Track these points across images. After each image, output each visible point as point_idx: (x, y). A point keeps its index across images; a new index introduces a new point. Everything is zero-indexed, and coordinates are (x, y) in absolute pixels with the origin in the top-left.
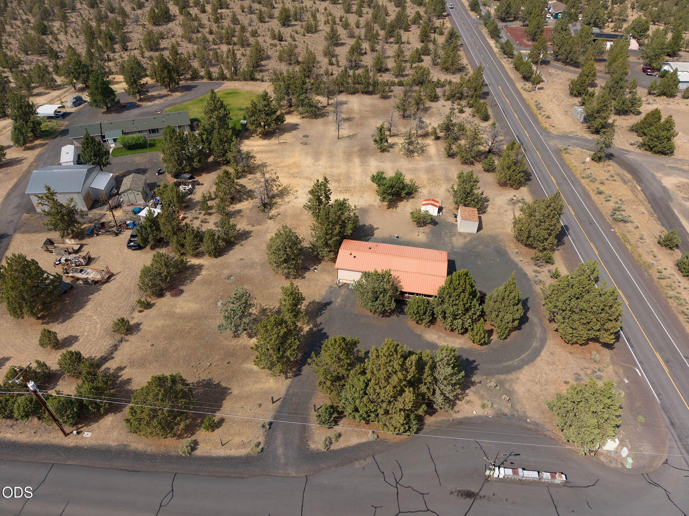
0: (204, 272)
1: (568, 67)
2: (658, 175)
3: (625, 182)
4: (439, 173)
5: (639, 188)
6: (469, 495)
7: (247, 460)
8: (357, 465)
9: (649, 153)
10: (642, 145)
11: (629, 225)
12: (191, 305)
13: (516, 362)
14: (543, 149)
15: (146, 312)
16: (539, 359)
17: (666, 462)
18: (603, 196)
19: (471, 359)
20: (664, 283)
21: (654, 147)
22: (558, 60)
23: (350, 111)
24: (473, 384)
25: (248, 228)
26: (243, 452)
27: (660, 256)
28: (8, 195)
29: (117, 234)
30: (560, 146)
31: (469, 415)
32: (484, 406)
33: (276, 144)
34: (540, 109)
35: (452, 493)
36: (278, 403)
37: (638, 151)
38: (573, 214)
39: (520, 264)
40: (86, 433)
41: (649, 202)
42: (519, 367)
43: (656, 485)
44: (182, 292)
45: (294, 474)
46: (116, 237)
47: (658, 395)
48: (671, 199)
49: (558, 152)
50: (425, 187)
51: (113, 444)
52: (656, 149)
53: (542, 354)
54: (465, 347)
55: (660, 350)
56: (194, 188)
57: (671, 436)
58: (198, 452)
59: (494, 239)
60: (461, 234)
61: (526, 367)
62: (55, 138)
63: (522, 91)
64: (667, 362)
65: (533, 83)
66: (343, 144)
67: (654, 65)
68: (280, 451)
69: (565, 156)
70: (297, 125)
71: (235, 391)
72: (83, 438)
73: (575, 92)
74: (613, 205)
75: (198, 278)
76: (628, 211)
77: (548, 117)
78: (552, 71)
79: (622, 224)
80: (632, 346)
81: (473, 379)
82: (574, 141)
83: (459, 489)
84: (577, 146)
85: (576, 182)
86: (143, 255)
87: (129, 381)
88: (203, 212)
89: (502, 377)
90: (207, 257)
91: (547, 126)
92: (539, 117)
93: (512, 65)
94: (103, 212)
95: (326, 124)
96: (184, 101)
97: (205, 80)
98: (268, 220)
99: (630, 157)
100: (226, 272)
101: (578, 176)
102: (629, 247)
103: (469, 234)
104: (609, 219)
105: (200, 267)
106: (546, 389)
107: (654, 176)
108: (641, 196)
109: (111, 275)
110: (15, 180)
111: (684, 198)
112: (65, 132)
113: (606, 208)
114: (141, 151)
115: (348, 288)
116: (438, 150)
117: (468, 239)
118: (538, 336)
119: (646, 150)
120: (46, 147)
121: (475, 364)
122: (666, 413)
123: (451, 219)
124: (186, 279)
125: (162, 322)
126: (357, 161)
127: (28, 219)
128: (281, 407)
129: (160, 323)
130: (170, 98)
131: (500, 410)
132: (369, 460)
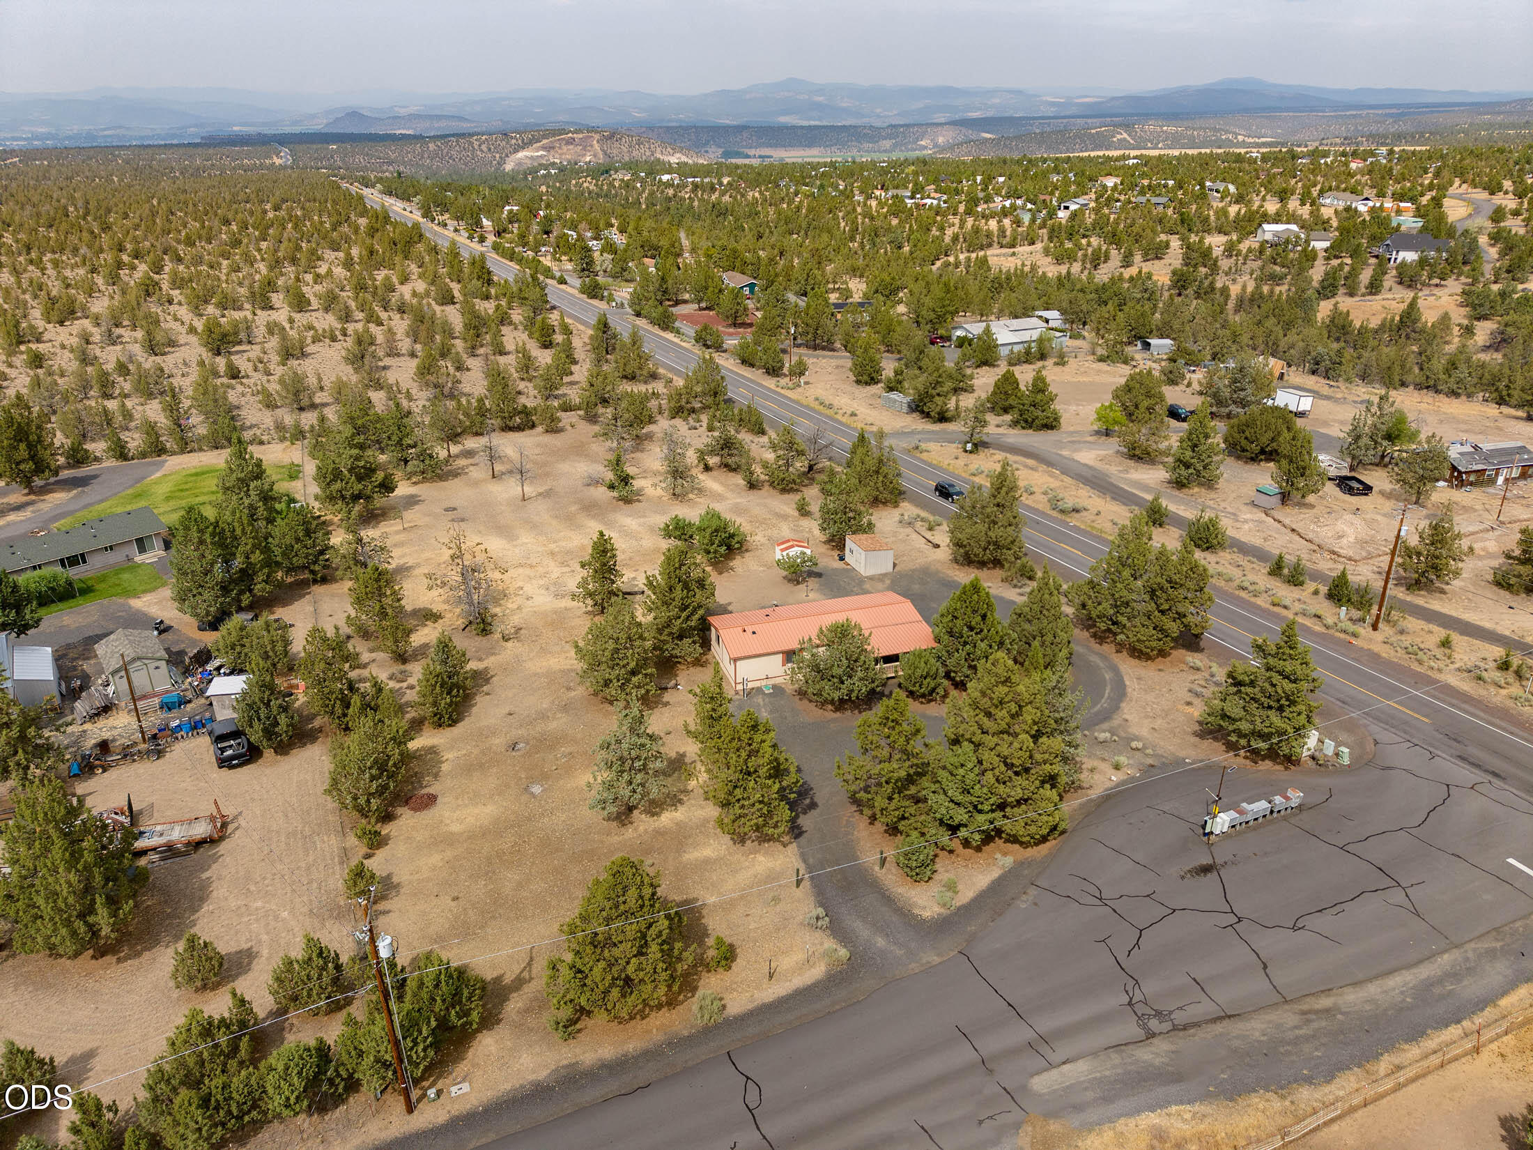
0: (448, 756)
1: (818, 352)
3: (1033, 469)
4: (758, 512)
6: (1206, 869)
7: (835, 981)
8: (1022, 905)
9: (1030, 431)
11: (1084, 514)
12: (476, 811)
13: (1105, 703)
15: (380, 854)
16: (1129, 690)
22: (799, 346)
25: (475, 666)
26: (817, 973)
29: (160, 754)
30: (905, 445)
31: (1109, 785)
33: (397, 532)
34: (830, 407)
35: (1183, 878)
36: (807, 883)
37: (1012, 431)
40: (454, 1089)
41: (1085, 484)
42: (1116, 708)
43: (1389, 768)
44: (432, 799)
45: (936, 960)
46: (160, 761)
48: (1108, 476)
49: (909, 453)
50: (753, 532)
52: (1035, 425)
53: (1128, 683)
57: (1354, 715)
58: (735, 1008)
59: (926, 572)
60: (870, 578)
61: (1123, 705)
65: (792, 374)
66: (540, 506)
67: (941, 332)
69: (924, 456)
70: (413, 497)
71: (709, 898)
72: (453, 1100)
74: (1045, 497)
77: (853, 415)
79: (1074, 514)
80: (1222, 639)
86: (268, 771)
89: (1107, 725)
90: (430, 731)
91: (862, 425)
93: (732, 360)
95: (476, 484)
96: (93, 504)
97: (110, 463)
99: (1011, 440)
101: (966, 474)
103: (885, 575)
104: (1055, 513)
105: (435, 751)
107: (1061, 455)
108: (1068, 480)
109: (224, 825)
111: (1120, 471)
113: (1038, 503)
114: (61, 605)
116: (727, 485)
117: (889, 582)
119: (1023, 428)
123: (838, 564)
124: (418, 776)
128: (815, 885)
130: (41, 507)
131: (1143, 763)
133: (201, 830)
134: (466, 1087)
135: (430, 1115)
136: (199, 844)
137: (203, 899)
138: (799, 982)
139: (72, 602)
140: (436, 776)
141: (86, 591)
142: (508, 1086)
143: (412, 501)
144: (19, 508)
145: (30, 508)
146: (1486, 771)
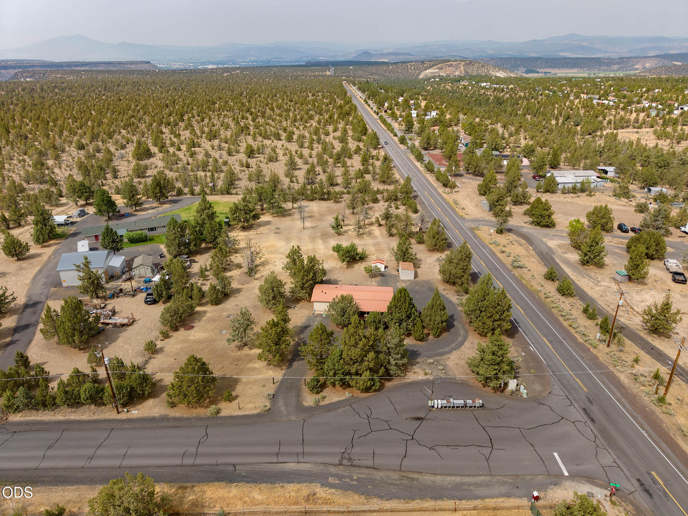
0: (208, 315)
1: (477, 178)
2: (545, 240)
3: (521, 245)
4: (384, 246)
5: (531, 248)
6: (419, 419)
8: (339, 411)
9: (538, 227)
10: (532, 223)
11: (524, 269)
12: (202, 334)
13: (447, 349)
14: (460, 228)
15: (166, 340)
17: (550, 393)
18: (505, 254)
19: (415, 350)
20: (548, 300)
21: (540, 222)
22: (469, 174)
23: (312, 212)
24: (418, 363)
25: (239, 286)
26: (256, 412)
27: (546, 286)
28: (35, 278)
29: (133, 296)
30: (472, 226)
31: (416, 380)
32: (426, 374)
33: (254, 234)
34: (457, 204)
35: (407, 419)
36: (278, 384)
37: (530, 226)
38: (484, 265)
39: (447, 296)
40: (134, 411)
41: (538, 256)
42: (450, 352)
43: (543, 404)
44: (193, 327)
45: (294, 419)
46: (133, 298)
47: (544, 360)
48: (554, 254)
49: (472, 230)
50: (373, 254)
51: (156, 415)
52: (541, 224)
53: (465, 344)
54: (410, 343)
55: (546, 336)
56: (191, 265)
57: (553, 380)
58: (222, 414)
59: (427, 282)
60: (402, 281)
61: (454, 352)
62: (67, 239)
63: (443, 194)
64: (550, 342)
65: (451, 188)
66: (307, 232)
67: (540, 173)
68: (283, 408)
69: (477, 232)
70: (270, 222)
72: (132, 414)
73: (482, 192)
74: (513, 259)
75: (204, 318)
76: (524, 261)
77: (463, 209)
78: (466, 180)
79: (519, 269)
80: (526, 335)
81: (417, 361)
82: (483, 223)
83: (412, 416)
84: (486, 225)
85: (485, 246)
86: (157, 307)
87: (161, 380)
88: (202, 279)
89: (438, 358)
90: (209, 305)
91: (463, 214)
92: (457, 209)
93: (434, 178)
94: (119, 283)
95: (294, 220)
96: (173, 210)
97: (189, 196)
98: (254, 281)
99: (524, 230)
100: (226, 314)
101: (487, 243)
102: (524, 282)
103: (409, 280)
104: (510, 267)
105: (205, 312)
107: (541, 240)
108: (533, 252)
109: (133, 322)
110: (39, 267)
111: (563, 253)
112: (75, 235)
113: (508, 261)
114: (142, 243)
115: (322, 316)
116: (381, 233)
117: (408, 283)
118: (462, 334)
119: (536, 225)
120: (60, 245)
121: (418, 352)
122: (550, 368)
123: (395, 273)
124: (194, 319)
125: (180, 345)
126: (320, 242)
127: (56, 291)
128: (279, 385)
129: (179, 346)
130: (160, 209)
131: (438, 376)
132: (348, 407)
133: (126, 321)
134: (137, 412)
135: (123, 416)
136: (123, 325)
137: (114, 341)
138: (247, 413)
139: (146, 243)
140: (200, 320)
141: (151, 240)
142: (146, 415)
143: (268, 223)
144: (153, 208)
145: (156, 209)
146: (590, 418)
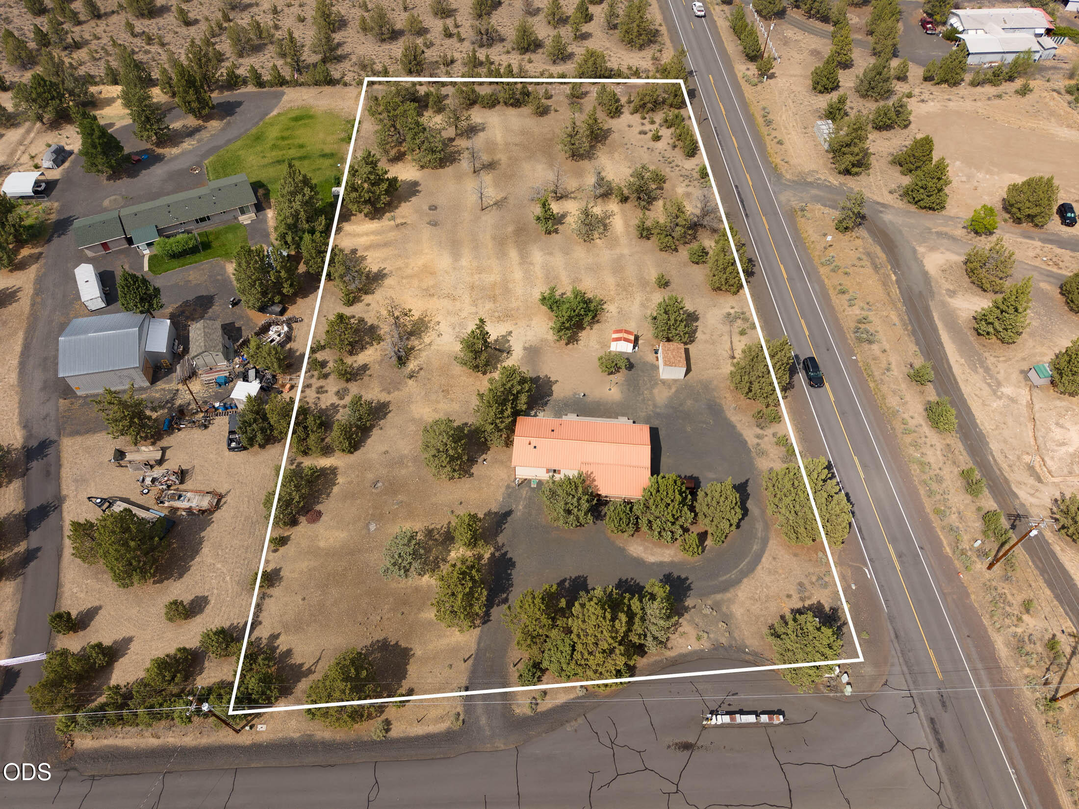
2: (921, 250)
3: (876, 268)
5: (894, 278)
6: (687, 746)
7: (448, 737)
8: (569, 728)
9: (913, 208)
10: (905, 194)
11: (875, 347)
12: (337, 534)
15: (282, 550)
16: (759, 567)
17: (885, 684)
18: (847, 297)
19: (683, 576)
20: (908, 439)
23: (492, 146)
24: (687, 609)
26: (442, 727)
27: (908, 397)
29: (206, 427)
30: (795, 204)
31: (683, 651)
32: (699, 638)
33: (392, 228)
34: (769, 123)
35: (669, 747)
36: (470, 662)
37: (899, 204)
39: (739, 426)
40: (259, 726)
42: (737, 582)
43: (873, 711)
44: (319, 514)
45: (502, 747)
46: (206, 431)
48: (932, 293)
49: (791, 215)
51: (296, 735)
54: (676, 559)
55: (893, 540)
56: (291, 328)
57: (893, 652)
58: (394, 733)
59: (706, 386)
60: (664, 382)
62: (49, 241)
63: (742, 82)
64: (900, 556)
66: (489, 219)
68: (483, 721)
69: (801, 222)
70: (416, 184)
71: (418, 651)
72: (258, 732)
75: (336, 489)
76: (876, 324)
78: (789, 32)
79: (866, 346)
80: (863, 539)
81: (686, 604)
82: (814, 192)
83: (677, 741)
84: (818, 202)
85: (813, 274)
86: (252, 459)
89: (718, 597)
90: (338, 454)
91: (778, 161)
92: (768, 140)
94: (173, 386)
95: (459, 177)
96: (229, 142)
97: (251, 88)
98: (408, 380)
99: (888, 217)
100: (370, 476)
101: (816, 261)
102: (872, 385)
103: (675, 381)
104: (850, 336)
106: (767, 608)
107: (915, 251)
111: (949, 293)
112: (62, 226)
113: (850, 319)
115: (530, 486)
116: (626, 223)
117: (673, 390)
118: (759, 535)
119: (909, 202)
120: (42, 261)
121: (688, 582)
122: (891, 622)
123: (650, 357)
124: (320, 492)
125: (306, 563)
127: (69, 410)
128: (474, 665)
129: (304, 565)
131: (717, 640)
132: (581, 720)
133: (207, 502)
134: (264, 727)
135: (246, 738)
136: (204, 513)
137: (197, 552)
138: (432, 729)
139: (198, 256)
140: (328, 495)
142: (280, 735)
143: (413, 188)
144: (191, 133)
146: (938, 740)
